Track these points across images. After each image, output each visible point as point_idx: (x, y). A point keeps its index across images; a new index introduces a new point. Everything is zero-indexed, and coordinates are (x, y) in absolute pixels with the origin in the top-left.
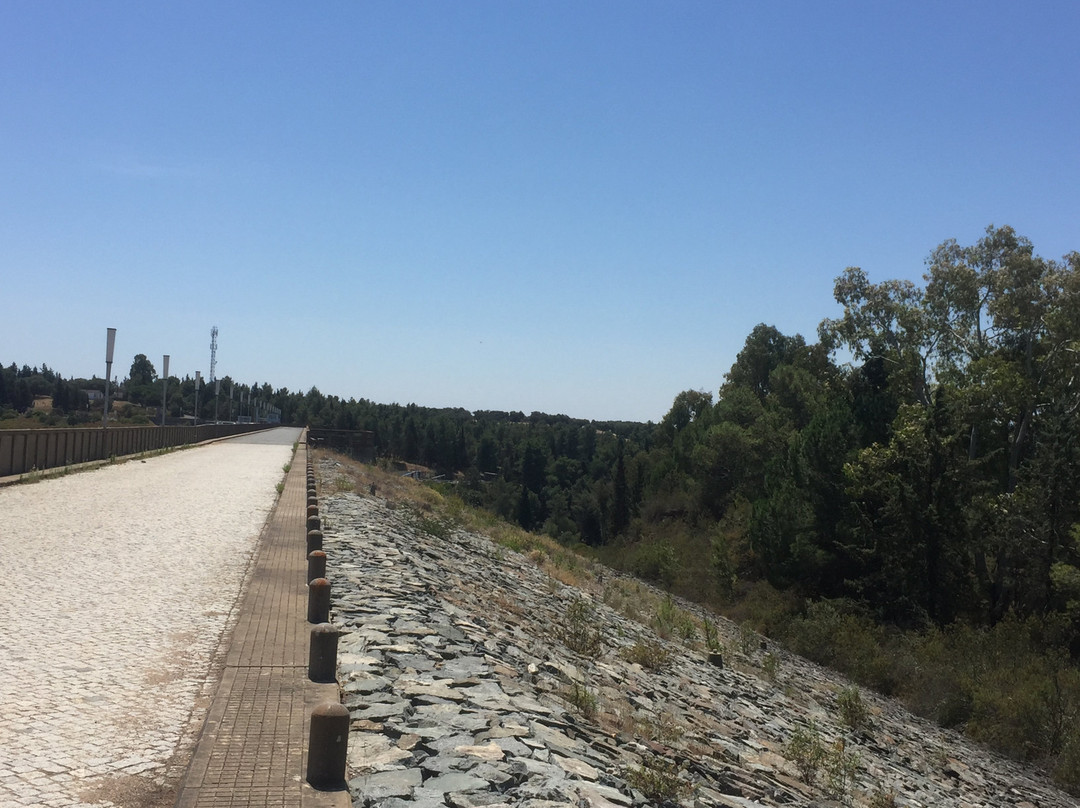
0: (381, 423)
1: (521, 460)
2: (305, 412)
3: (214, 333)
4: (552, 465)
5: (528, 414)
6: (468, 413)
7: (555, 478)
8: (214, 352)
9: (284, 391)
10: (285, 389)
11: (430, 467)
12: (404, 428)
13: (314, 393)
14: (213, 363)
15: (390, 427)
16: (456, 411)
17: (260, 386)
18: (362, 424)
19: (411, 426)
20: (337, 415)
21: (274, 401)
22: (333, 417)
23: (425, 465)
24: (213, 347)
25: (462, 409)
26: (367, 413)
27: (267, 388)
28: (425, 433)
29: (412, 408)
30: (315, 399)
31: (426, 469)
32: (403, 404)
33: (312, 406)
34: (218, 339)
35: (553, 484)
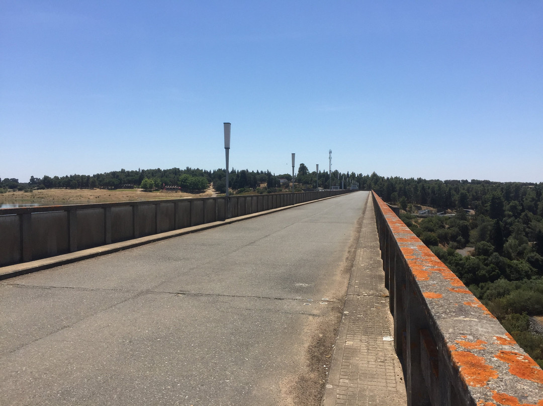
0: (407, 187)
1: (489, 204)
2: (370, 184)
3: (330, 152)
4: (507, 207)
6: (441, 181)
7: (511, 213)
8: (330, 160)
9: (361, 175)
10: (361, 174)
11: (434, 208)
12: (419, 189)
13: (374, 175)
14: (330, 165)
15: (412, 189)
16: (435, 181)
17: (350, 173)
18: (398, 188)
19: (423, 188)
20: (386, 184)
21: (356, 179)
22: (384, 185)
23: (430, 207)
24: (330, 158)
25: (438, 180)
26: (400, 183)
27: (353, 174)
28: (430, 191)
29: (420, 180)
30: (375, 177)
31: (432, 209)
32: (416, 178)
33: (373, 181)
34: (332, 155)
35: (509, 216)
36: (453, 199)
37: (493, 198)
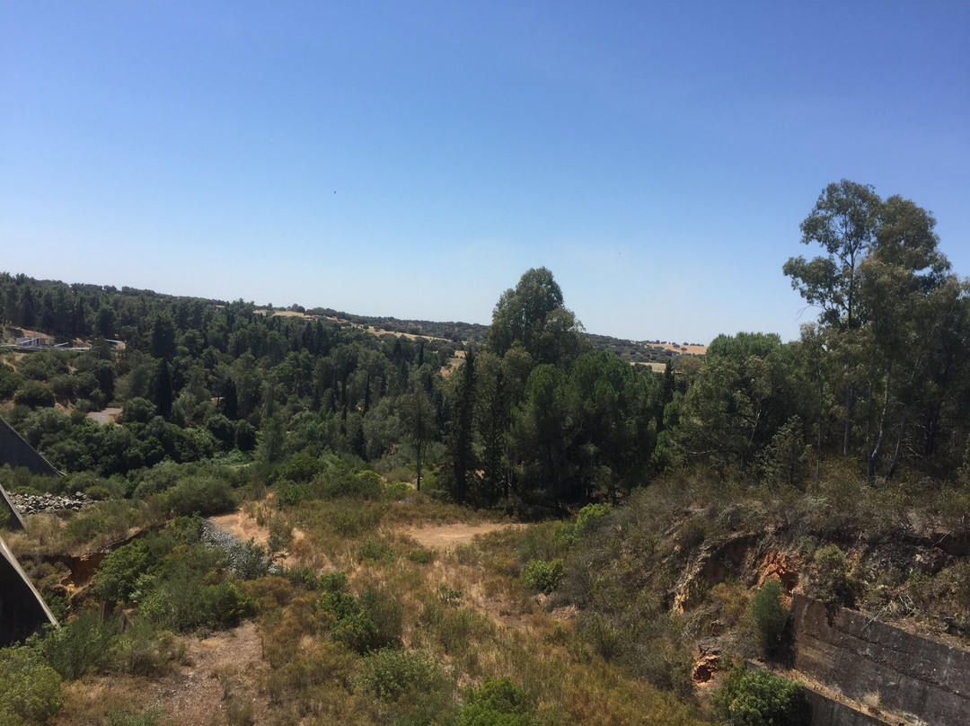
1: (151, 332)
4: (180, 339)
5: (119, 289)
6: (66, 285)
7: (186, 349)
11: (48, 334)
12: (20, 295)
15: (5, 295)
16: (54, 282)
19: (28, 295)
28: (42, 301)
29: (22, 279)
31: (44, 336)
32: (13, 275)
35: (184, 354)
36: (86, 320)
37: (159, 323)
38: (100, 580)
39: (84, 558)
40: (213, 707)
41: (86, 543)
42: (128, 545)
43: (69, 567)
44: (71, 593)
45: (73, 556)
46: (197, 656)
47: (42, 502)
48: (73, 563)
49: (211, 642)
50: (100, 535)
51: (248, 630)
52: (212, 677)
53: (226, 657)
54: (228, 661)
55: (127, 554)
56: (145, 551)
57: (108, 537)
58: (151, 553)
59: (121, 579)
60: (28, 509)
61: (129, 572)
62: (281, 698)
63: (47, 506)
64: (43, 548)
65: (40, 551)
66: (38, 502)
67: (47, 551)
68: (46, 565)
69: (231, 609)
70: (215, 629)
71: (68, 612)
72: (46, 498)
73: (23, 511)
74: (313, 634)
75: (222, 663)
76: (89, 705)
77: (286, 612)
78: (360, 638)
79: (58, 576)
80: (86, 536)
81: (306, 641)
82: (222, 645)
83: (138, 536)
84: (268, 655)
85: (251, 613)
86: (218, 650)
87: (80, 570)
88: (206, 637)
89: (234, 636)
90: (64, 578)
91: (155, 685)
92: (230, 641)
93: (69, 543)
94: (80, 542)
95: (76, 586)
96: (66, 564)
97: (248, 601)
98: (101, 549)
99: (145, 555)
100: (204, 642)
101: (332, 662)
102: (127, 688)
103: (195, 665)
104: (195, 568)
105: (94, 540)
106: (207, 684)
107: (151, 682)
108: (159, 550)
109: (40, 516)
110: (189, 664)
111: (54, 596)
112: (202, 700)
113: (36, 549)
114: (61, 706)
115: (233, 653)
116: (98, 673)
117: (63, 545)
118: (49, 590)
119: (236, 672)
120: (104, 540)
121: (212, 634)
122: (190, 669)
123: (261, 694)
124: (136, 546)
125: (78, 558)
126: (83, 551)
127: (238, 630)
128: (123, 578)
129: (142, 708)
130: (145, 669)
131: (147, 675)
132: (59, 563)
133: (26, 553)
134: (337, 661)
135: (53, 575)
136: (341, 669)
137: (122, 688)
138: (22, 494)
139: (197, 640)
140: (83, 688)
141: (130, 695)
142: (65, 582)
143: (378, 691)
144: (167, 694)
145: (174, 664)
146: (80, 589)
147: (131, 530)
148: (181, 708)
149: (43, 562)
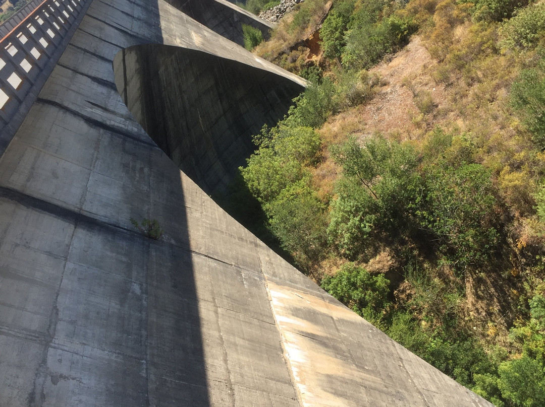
38: (325, 46)
39: (311, 37)
40: (409, 106)
41: (307, 27)
42: (328, 17)
43: (307, 47)
44: (316, 61)
45: (305, 40)
46: (389, 76)
47: (282, 8)
48: (307, 43)
49: (395, 62)
50: (311, 19)
51: (417, 42)
52: (403, 86)
53: (407, 69)
54: (409, 70)
55: (330, 23)
56: (339, 16)
57: (316, 17)
58: (344, 15)
59: (336, 41)
60: (277, 17)
61: (337, 34)
62: (452, 80)
63: (285, 9)
64: (286, 43)
65: (286, 46)
66: (280, 9)
67: (289, 44)
68: (294, 52)
69: (398, 35)
70: (395, 52)
71: (321, 73)
72: (283, 4)
73: (275, 19)
74: (462, 22)
75: (405, 74)
76: (336, 136)
77: (436, 18)
78: (496, 11)
79: (304, 55)
80: (305, 23)
81: (459, 31)
82: (403, 62)
83: (332, 7)
84: (434, 54)
85: (413, 29)
86: (401, 66)
87: (313, 45)
88: (390, 60)
89: (408, 51)
90: (307, 55)
91: (369, 107)
92: (406, 57)
93: (298, 33)
94: (304, 29)
95: (317, 56)
96: (304, 46)
97: (407, 23)
98: (317, 27)
99: (341, 19)
100: (390, 64)
101: (479, 40)
102: (354, 115)
103: (389, 83)
104: (374, 11)
105: (310, 24)
106: (400, 91)
107: (366, 106)
108: (348, 11)
109: (285, 17)
110: (385, 84)
111: (308, 68)
112: (401, 104)
113: (283, 46)
114: (320, 143)
115: (411, 64)
116: (334, 114)
117: (295, 36)
118: (304, 66)
119: (416, 76)
120: (315, 21)
121: (394, 56)
122: (386, 87)
123: (437, 83)
124: (333, 15)
125: (308, 40)
126: (309, 34)
127: (409, 46)
128: (337, 39)
129: (366, 124)
130: (360, 100)
131: (361, 103)
132: (300, 48)
133: (279, 51)
134: (482, 38)
135: (301, 56)
136: (487, 42)
137: (351, 117)
138: (269, 9)
139: (385, 66)
140: (330, 126)
141: (356, 120)
142: (310, 57)
143: (521, 45)
144: (378, 109)
145: (377, 89)
146: (320, 56)
147: (327, 5)
148: (390, 114)
149: (291, 52)
